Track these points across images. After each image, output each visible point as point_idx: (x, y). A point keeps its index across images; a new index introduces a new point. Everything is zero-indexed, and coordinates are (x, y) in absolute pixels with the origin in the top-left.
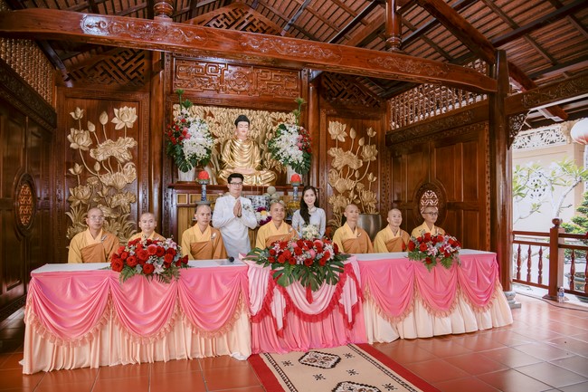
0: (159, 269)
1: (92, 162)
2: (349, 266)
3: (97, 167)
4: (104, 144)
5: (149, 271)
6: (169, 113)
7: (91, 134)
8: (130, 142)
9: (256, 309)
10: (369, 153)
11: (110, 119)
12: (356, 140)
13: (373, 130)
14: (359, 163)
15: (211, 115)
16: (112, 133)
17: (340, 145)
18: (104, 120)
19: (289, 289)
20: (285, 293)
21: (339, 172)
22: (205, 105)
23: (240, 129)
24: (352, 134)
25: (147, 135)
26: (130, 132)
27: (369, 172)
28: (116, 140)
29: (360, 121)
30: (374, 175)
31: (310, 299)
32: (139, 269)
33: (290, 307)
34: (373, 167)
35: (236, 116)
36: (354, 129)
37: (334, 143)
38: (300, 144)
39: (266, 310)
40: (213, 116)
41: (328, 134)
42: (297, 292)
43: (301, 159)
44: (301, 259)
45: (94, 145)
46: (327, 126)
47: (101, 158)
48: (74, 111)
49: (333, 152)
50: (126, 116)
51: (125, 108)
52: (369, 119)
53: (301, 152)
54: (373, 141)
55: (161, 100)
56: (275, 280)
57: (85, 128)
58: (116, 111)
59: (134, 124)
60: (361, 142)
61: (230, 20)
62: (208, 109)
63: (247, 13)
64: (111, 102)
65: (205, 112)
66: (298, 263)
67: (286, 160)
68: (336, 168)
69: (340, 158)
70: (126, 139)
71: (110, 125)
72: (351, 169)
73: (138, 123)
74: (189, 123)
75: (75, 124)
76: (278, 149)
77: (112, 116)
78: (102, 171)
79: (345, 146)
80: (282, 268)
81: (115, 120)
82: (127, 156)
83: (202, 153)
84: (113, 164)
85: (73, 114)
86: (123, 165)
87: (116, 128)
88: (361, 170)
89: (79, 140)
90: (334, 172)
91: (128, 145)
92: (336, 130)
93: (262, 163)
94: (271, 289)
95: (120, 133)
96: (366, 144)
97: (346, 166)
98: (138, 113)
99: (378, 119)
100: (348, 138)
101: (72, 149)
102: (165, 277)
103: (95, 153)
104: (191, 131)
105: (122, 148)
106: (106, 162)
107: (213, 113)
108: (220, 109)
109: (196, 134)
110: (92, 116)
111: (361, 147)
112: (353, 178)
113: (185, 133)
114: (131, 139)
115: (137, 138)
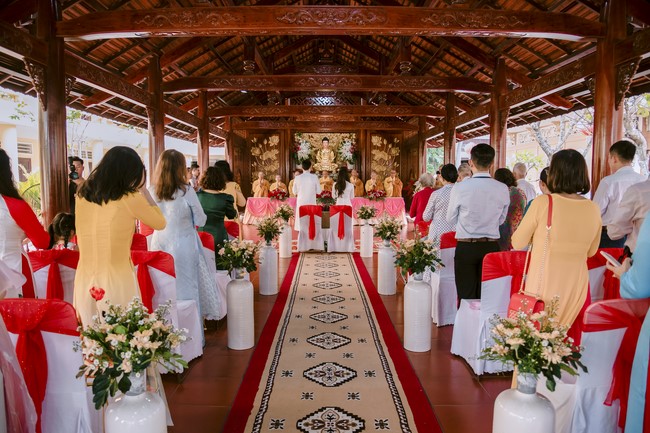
0: (281, 198)
1: (261, 161)
3: (263, 163)
4: (266, 153)
5: (278, 198)
6: (293, 138)
7: (260, 149)
8: (276, 152)
10: (395, 152)
11: (268, 142)
12: (387, 145)
13: (398, 139)
14: (388, 157)
15: (312, 137)
16: (269, 148)
17: (378, 148)
18: (265, 142)
21: (377, 162)
22: (309, 132)
23: (324, 144)
24: (385, 142)
25: (283, 148)
26: (276, 147)
27: (395, 161)
28: (270, 151)
29: (390, 135)
32: (276, 197)
34: (396, 159)
35: (322, 137)
36: (386, 139)
37: (375, 147)
38: (351, 150)
41: (371, 143)
43: (352, 157)
45: (261, 154)
46: (371, 139)
47: (264, 159)
48: (253, 139)
49: (374, 152)
50: (274, 140)
51: (274, 137)
52: (395, 133)
53: (351, 154)
54: (397, 145)
55: (289, 131)
57: (258, 146)
58: (270, 138)
59: (278, 143)
60: (390, 146)
62: (311, 134)
64: (268, 135)
65: (309, 136)
67: (344, 158)
68: (376, 160)
69: (378, 155)
70: (275, 150)
71: (268, 144)
72: (384, 160)
74: (301, 143)
75: (253, 145)
76: (341, 153)
77: (268, 140)
78: (265, 165)
79: (381, 148)
81: (270, 142)
82: (275, 158)
83: (306, 157)
84: (269, 161)
85: (252, 141)
86: (274, 162)
87: (270, 145)
88: (390, 161)
89: (256, 152)
90: (374, 162)
92: (376, 140)
95: (272, 148)
96: (393, 146)
97: (381, 159)
98: (280, 138)
99: (401, 133)
100: (383, 145)
101: (253, 156)
102: (283, 200)
103: (262, 157)
104: (301, 147)
105: (273, 154)
106: (266, 161)
108: (316, 134)
109: (303, 148)
110: (260, 141)
111: (390, 149)
112: (385, 165)
113: (298, 148)
114: (277, 150)
115: (279, 150)
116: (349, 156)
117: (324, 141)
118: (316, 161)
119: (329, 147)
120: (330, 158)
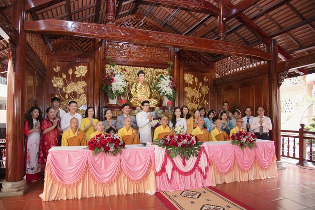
0: (112, 149)
1: (64, 94)
2: (203, 147)
3: (67, 97)
4: (71, 84)
5: (107, 150)
6: (103, 69)
7: (64, 79)
8: (84, 84)
9: (158, 169)
10: (205, 90)
11: (73, 72)
12: (198, 83)
13: (207, 78)
14: (199, 95)
15: (125, 70)
16: (74, 79)
17: (190, 85)
18: (71, 72)
19: (174, 159)
20: (172, 161)
21: (189, 99)
22: (121, 65)
23: (140, 78)
24: (196, 80)
25: (92, 80)
26: (84, 79)
27: (204, 100)
28: (76, 82)
29: (200, 73)
30: (207, 101)
31: (184, 164)
32: (103, 149)
33: (175, 168)
34: (207, 97)
35: (137, 71)
36: (197, 78)
37: (187, 85)
38: (171, 85)
39: (163, 170)
40: (126, 71)
41: (184, 80)
42: (178, 160)
43: (171, 93)
44: (180, 144)
45: (65, 85)
46: (184, 76)
47: (68, 92)
48: (55, 67)
49: (187, 89)
50: (82, 70)
51: (81, 66)
52: (204, 72)
53: (171, 90)
54: (207, 84)
55: (99, 62)
56: (168, 155)
57: (61, 76)
58: (77, 67)
59: (86, 74)
60: (200, 84)
61: (134, 22)
62: (123, 67)
63: (143, 18)
64: (73, 65)
65: (122, 69)
66: (179, 146)
67: (164, 93)
68: (188, 98)
69: (190, 92)
70: (82, 82)
71: (74, 75)
72: (196, 98)
73: (88, 74)
74: (115, 74)
75: (56, 74)
76: (159, 88)
77: (74, 70)
78: (69, 98)
79: (192, 86)
80: (171, 149)
81: (76, 73)
82: (82, 91)
83: (121, 90)
84: (74, 94)
85: (55, 69)
86: (80, 95)
87: (77, 76)
88: (201, 99)
89: (58, 83)
90: (187, 99)
91: (82, 85)
92: (188, 78)
93: (151, 95)
94: (166, 159)
95: (79, 79)
96: (203, 85)
97: (193, 97)
98: (88, 69)
99: (209, 72)
100: (194, 82)
101: (54, 87)
102: (114, 154)
103: (66, 89)
104: (116, 78)
105: (79, 87)
106: (71, 94)
107: (126, 69)
109: (118, 80)
110: (64, 70)
111: (201, 87)
112: (197, 103)
113: (113, 79)
114: (84, 82)
115: (87, 82)
116: (169, 91)
117: (140, 74)
119: (144, 82)
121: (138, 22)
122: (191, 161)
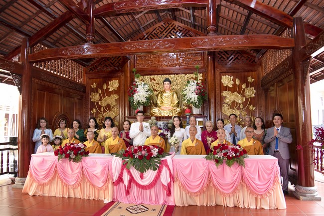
1: (100, 107)
2: (166, 161)
3: (102, 110)
4: (105, 98)
5: (68, 156)
6: (132, 80)
7: (100, 94)
8: (115, 97)
9: (115, 178)
10: (250, 93)
11: (107, 87)
12: (240, 85)
13: (252, 78)
14: (242, 99)
15: (154, 79)
16: (109, 94)
17: (229, 89)
18: (105, 87)
19: (131, 171)
21: (229, 105)
22: (150, 75)
23: (165, 86)
24: (238, 82)
25: (123, 93)
26: (117, 92)
27: (250, 104)
28: (109, 96)
29: (243, 73)
30: (254, 106)
31: (142, 177)
32: (64, 155)
33: (132, 180)
34: (252, 101)
35: (164, 79)
36: (239, 79)
37: (227, 88)
38: (197, 91)
39: (120, 179)
40: (155, 80)
41: (221, 84)
42: (136, 174)
43: (196, 99)
44: (137, 156)
45: (101, 100)
46: (221, 79)
47: (104, 105)
48: (93, 84)
49: (225, 94)
50: (114, 84)
51: (114, 80)
52: (248, 71)
53: (196, 96)
54: (252, 85)
55: (129, 75)
56: (124, 165)
57: (97, 92)
58: (109, 82)
59: (118, 88)
60: (244, 86)
61: (162, 29)
62: (152, 77)
63: (171, 23)
64: (107, 78)
66: (135, 157)
67: (189, 101)
68: (227, 103)
69: (229, 97)
70: (114, 95)
71: (107, 89)
72: (237, 103)
74: (138, 85)
75: (93, 90)
77: (108, 85)
78: (104, 111)
79: (233, 89)
80: (128, 160)
81: (109, 87)
82: (114, 103)
84: (108, 107)
85: (92, 86)
86: (113, 107)
87: (110, 90)
88: (245, 104)
89: (95, 97)
90: (226, 105)
92: (227, 80)
94: (122, 169)
95: (112, 93)
96: (247, 86)
97: (234, 102)
98: (119, 83)
99: (255, 71)
100: (235, 85)
101: (92, 102)
103: (101, 103)
105: (112, 100)
106: (106, 107)
108: (159, 76)
109: (140, 91)
110: (100, 86)
111: (244, 89)
112: (239, 109)
113: (135, 91)
114: (116, 95)
115: (119, 95)
116: (194, 97)
117: (165, 83)
118: (156, 105)
119: (171, 90)
120: (172, 102)
121: (165, 29)
122: (150, 175)
